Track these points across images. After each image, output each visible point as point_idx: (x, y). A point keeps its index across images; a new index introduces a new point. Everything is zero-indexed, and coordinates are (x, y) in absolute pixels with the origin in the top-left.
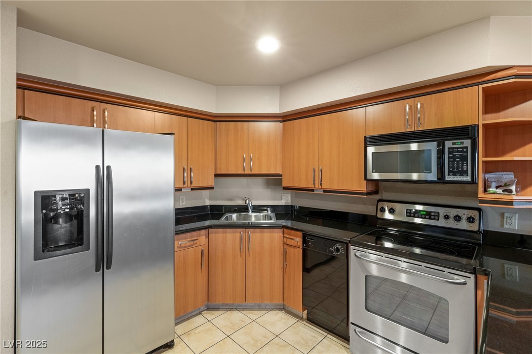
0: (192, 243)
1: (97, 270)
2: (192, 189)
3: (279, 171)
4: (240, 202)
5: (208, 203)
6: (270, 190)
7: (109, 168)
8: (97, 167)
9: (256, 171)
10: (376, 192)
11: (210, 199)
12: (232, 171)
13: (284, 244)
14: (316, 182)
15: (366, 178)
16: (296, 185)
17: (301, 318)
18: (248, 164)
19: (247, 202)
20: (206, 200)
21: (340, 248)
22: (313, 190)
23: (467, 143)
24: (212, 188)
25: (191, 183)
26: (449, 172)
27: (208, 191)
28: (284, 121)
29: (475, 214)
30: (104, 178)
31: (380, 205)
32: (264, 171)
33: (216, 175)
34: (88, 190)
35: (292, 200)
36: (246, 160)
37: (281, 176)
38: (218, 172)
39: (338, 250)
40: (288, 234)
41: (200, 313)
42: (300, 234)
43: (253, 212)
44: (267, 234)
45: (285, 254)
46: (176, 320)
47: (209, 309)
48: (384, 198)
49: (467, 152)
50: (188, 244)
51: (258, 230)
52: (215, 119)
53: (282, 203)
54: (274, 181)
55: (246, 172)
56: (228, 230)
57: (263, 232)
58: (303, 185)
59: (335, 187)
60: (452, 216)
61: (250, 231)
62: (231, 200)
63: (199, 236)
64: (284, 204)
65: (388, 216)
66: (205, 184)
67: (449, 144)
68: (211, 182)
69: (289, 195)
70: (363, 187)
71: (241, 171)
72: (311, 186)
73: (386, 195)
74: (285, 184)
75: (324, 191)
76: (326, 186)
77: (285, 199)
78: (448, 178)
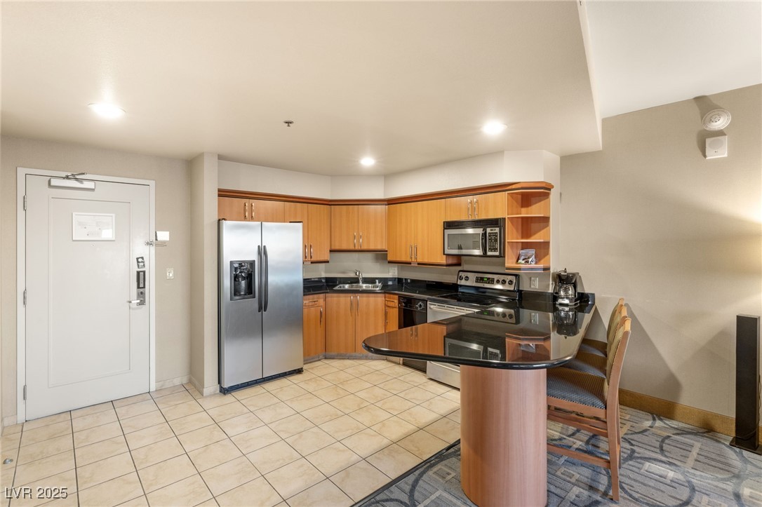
0: (313, 303)
1: (259, 311)
2: (312, 263)
3: (384, 247)
4: (352, 275)
5: (324, 275)
6: (378, 264)
7: (264, 247)
8: (259, 246)
9: (365, 247)
10: (459, 264)
11: (326, 272)
12: (344, 247)
13: (386, 306)
14: (413, 257)
15: (444, 254)
16: (398, 259)
17: (399, 364)
18: (359, 241)
19: (358, 273)
20: (322, 272)
21: (422, 304)
22: (410, 263)
23: (497, 230)
24: (328, 262)
25: (311, 257)
26: (489, 249)
27: (324, 264)
28: (389, 204)
29: (513, 278)
30: (262, 252)
31: (461, 274)
32: (372, 247)
33: (331, 251)
34: (254, 261)
35: (398, 273)
36: (357, 238)
37: (387, 251)
38: (333, 248)
39: (420, 306)
40: (389, 298)
41: (319, 360)
42: (397, 297)
43: (363, 283)
44: (372, 298)
45: (386, 314)
46: (304, 361)
47: (326, 358)
48: (465, 269)
49: (497, 236)
50: (311, 304)
51: (365, 295)
52: (330, 203)
53: (390, 275)
54: (381, 256)
55: (356, 248)
56: (341, 295)
57: (369, 297)
58: (403, 259)
59: (426, 261)
60: (507, 281)
61: (359, 296)
62: (344, 273)
63: (319, 298)
64: (391, 277)
65: (463, 282)
66: (322, 259)
67: (489, 230)
68: (326, 256)
69: (396, 269)
70: (443, 260)
71: (352, 247)
72: (408, 260)
73: (466, 267)
74: (389, 258)
75: (419, 264)
76: (420, 260)
77: (392, 273)
78: (489, 253)
